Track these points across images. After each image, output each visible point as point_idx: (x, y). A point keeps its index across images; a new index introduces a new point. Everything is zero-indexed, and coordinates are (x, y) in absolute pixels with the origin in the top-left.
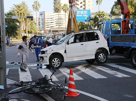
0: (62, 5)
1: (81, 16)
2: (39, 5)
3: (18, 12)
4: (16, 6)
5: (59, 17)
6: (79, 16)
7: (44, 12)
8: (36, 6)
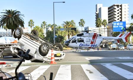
0: (102, 21)
1: (117, 27)
2: (84, 22)
3: (67, 27)
4: (65, 23)
5: (99, 29)
6: (116, 27)
7: (88, 27)
8: (82, 23)
